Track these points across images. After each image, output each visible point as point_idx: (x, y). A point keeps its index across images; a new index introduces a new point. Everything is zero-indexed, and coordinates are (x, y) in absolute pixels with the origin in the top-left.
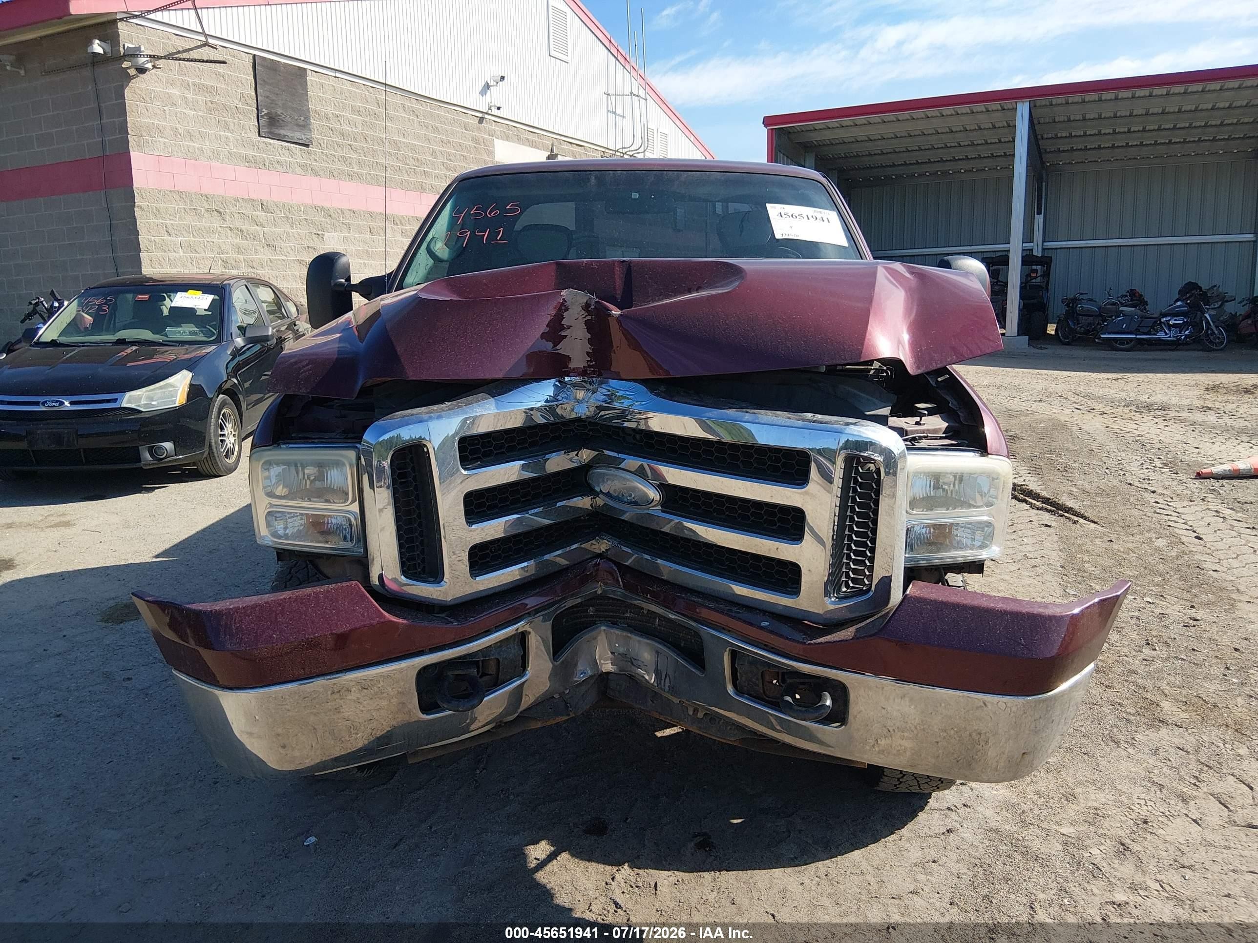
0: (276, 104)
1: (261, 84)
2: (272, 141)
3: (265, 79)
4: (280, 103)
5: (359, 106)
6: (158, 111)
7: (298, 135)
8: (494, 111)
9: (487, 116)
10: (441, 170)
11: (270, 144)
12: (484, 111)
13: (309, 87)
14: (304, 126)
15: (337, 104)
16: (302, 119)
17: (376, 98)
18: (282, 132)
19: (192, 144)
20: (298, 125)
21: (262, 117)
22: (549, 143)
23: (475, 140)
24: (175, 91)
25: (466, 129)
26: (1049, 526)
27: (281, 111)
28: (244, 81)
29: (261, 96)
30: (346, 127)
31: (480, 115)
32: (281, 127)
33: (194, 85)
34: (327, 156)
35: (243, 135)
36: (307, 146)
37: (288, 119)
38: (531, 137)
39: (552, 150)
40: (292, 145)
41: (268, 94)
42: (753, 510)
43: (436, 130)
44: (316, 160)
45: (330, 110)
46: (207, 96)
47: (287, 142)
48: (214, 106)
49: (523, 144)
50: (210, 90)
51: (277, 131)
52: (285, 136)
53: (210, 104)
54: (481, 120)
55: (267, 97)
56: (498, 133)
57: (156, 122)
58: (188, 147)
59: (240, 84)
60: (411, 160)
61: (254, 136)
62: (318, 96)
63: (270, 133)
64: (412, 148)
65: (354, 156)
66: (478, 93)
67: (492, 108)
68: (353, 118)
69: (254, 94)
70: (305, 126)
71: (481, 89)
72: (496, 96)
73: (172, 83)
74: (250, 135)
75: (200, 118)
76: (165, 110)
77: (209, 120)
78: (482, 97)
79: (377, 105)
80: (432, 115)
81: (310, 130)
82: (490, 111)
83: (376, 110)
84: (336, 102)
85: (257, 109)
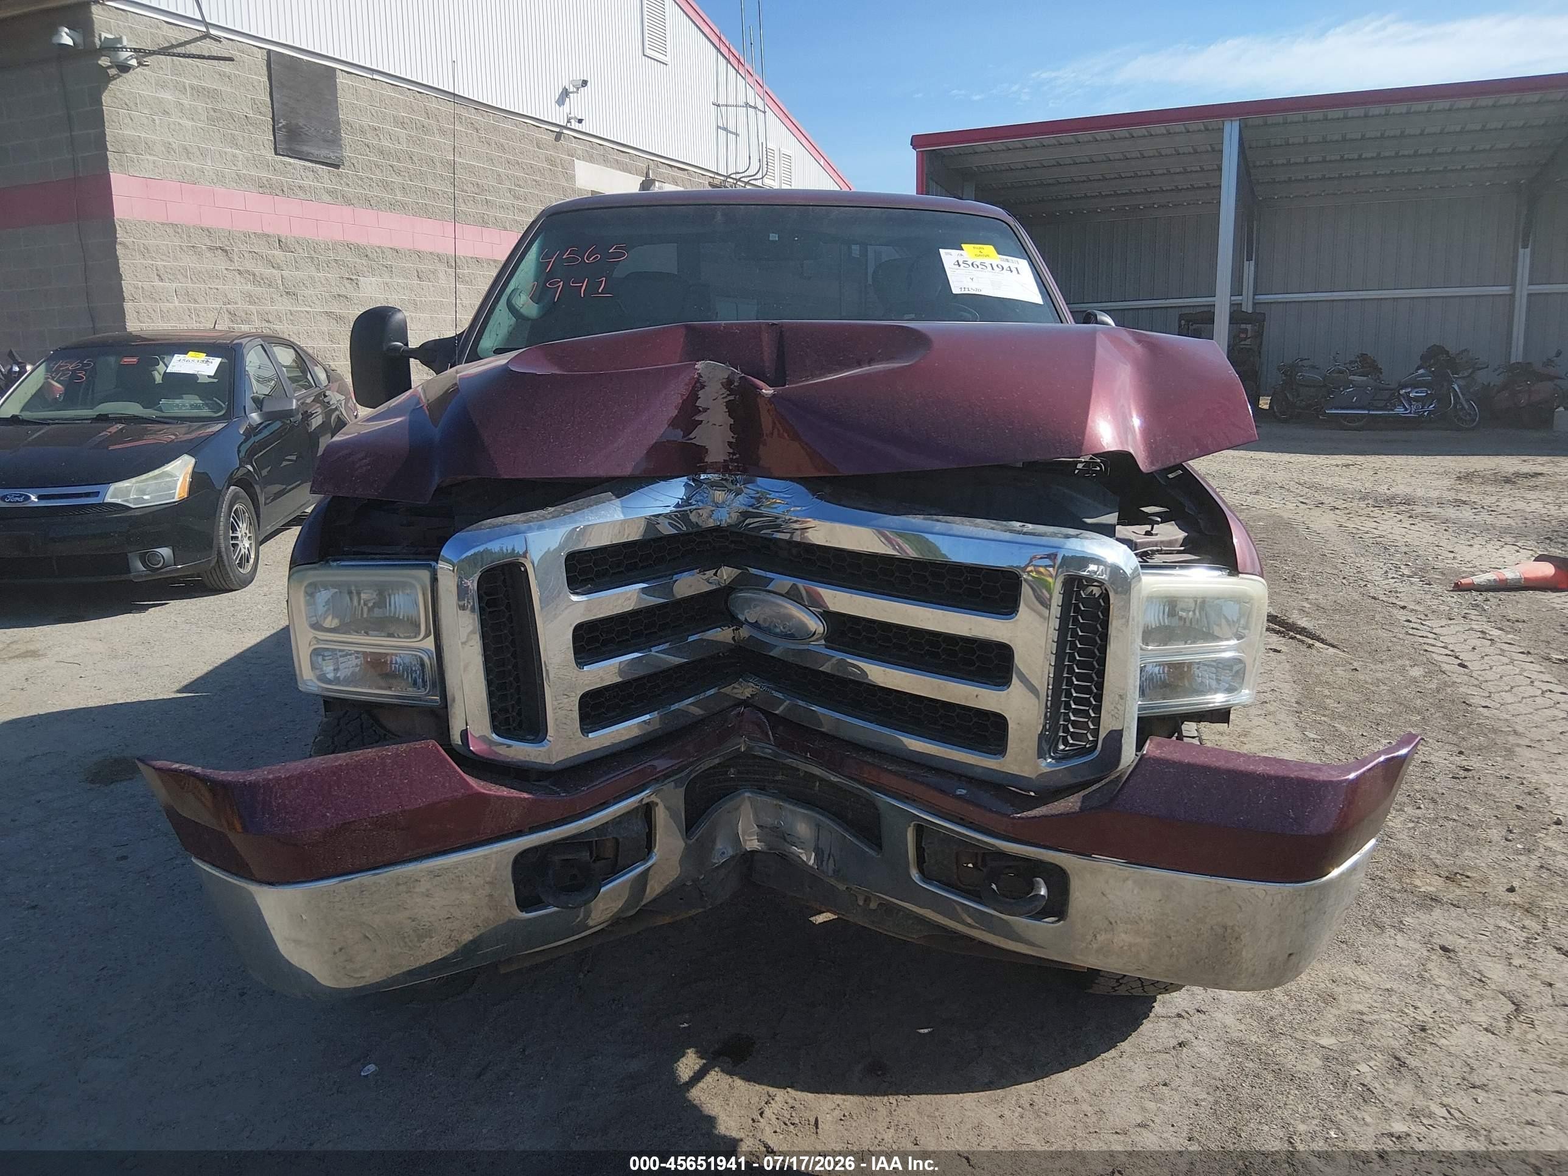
0: (297, 113)
1: (277, 88)
2: (292, 161)
3: (283, 81)
4: (302, 112)
5: (403, 117)
6: (146, 121)
7: (323, 153)
8: (575, 125)
9: (565, 131)
10: (508, 198)
11: (290, 164)
12: (562, 124)
13: (339, 92)
14: (332, 142)
15: (375, 114)
16: (331, 132)
17: (425, 106)
18: (305, 149)
19: (189, 163)
20: (326, 140)
21: (279, 129)
22: (645, 166)
23: (550, 161)
24: (167, 96)
25: (539, 147)
26: (1279, 652)
27: (304, 122)
28: (255, 83)
29: (278, 102)
30: (386, 143)
31: (557, 130)
32: (304, 142)
33: (192, 88)
34: (362, 179)
35: (255, 152)
36: (337, 167)
37: (312, 132)
38: (622, 158)
39: (647, 175)
40: (317, 166)
41: (286, 100)
42: (944, 646)
43: (502, 147)
44: (348, 185)
45: (366, 121)
46: (209, 102)
47: (311, 161)
48: (218, 115)
49: (611, 167)
50: (213, 95)
51: (298, 148)
52: (308, 154)
53: (212, 113)
54: (558, 136)
55: (286, 104)
56: (579, 152)
57: (143, 135)
58: (185, 167)
59: (251, 88)
60: (469, 185)
61: (269, 154)
62: (350, 103)
63: (290, 149)
64: (471, 170)
65: (398, 180)
66: (554, 101)
67: (572, 121)
68: (396, 132)
69: (269, 99)
70: (334, 141)
71: (557, 96)
72: (576, 105)
73: (164, 86)
74: (264, 152)
75: (199, 130)
76: (154, 120)
77: (211, 133)
78: (560, 106)
79: (426, 116)
80: (496, 129)
81: (341, 147)
82: (569, 125)
83: (426, 122)
84: (373, 111)
85: (273, 119)
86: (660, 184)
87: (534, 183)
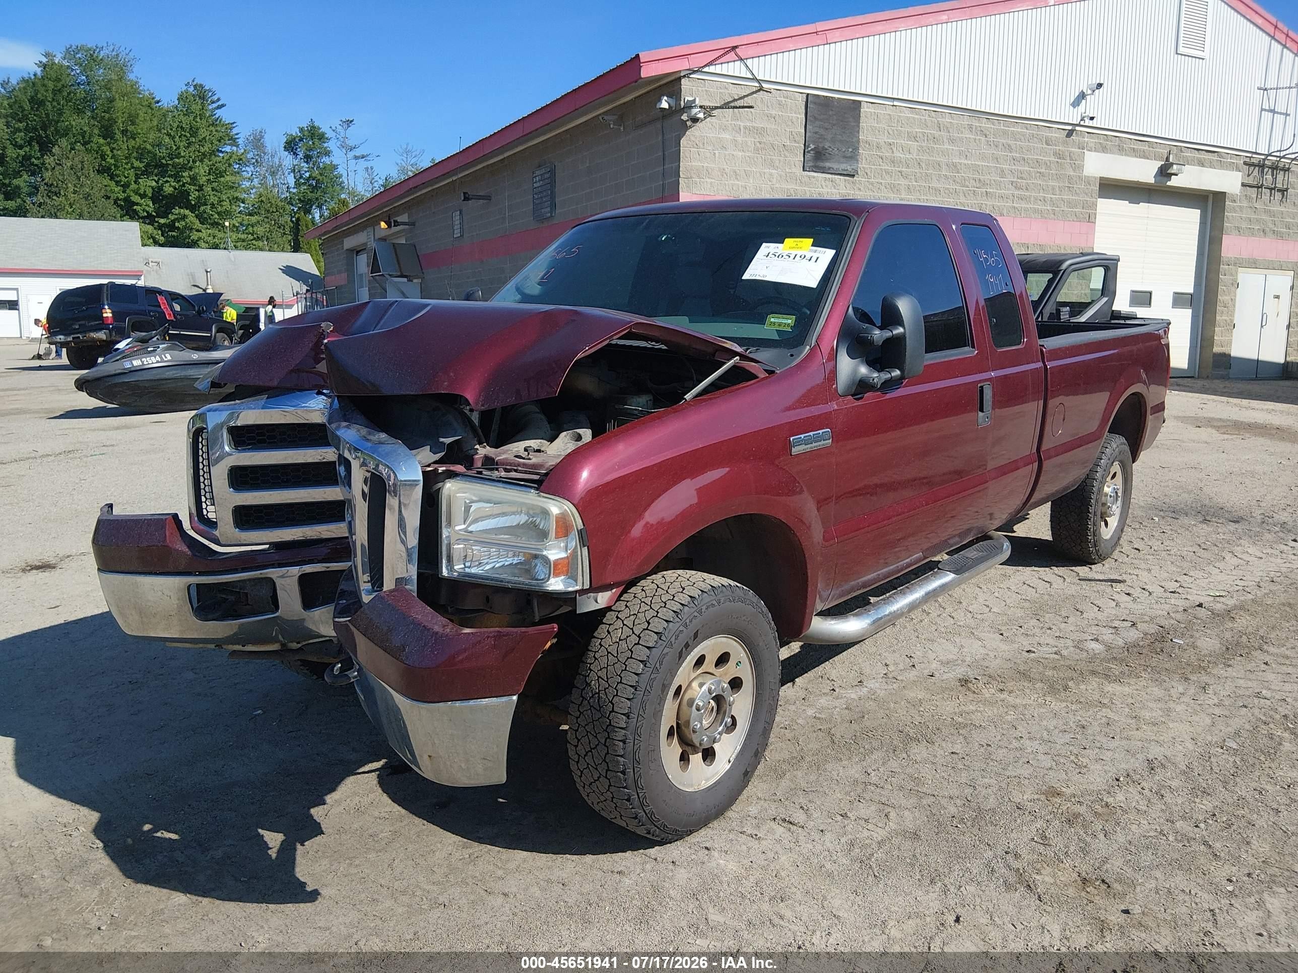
0: (825, 139)
1: (811, 121)
2: (815, 174)
3: (816, 115)
4: (829, 137)
5: (916, 132)
6: (708, 155)
7: (843, 166)
8: (1088, 122)
9: (1077, 128)
10: (1009, 189)
11: (814, 177)
12: (1075, 123)
13: (861, 118)
14: (851, 157)
15: (891, 133)
16: (850, 150)
17: (938, 121)
18: (827, 164)
19: (737, 182)
20: (845, 157)
21: (809, 152)
22: (1166, 152)
23: (1059, 155)
24: (726, 136)
25: (1047, 144)
27: (829, 145)
28: (794, 120)
29: (810, 132)
30: (898, 154)
31: (1070, 128)
32: (827, 160)
33: (745, 128)
34: (872, 184)
35: (787, 170)
36: (853, 176)
37: (836, 151)
38: (1136, 146)
39: (1167, 159)
40: (836, 176)
41: (817, 130)
43: (1010, 148)
44: (860, 189)
45: (883, 139)
46: (757, 137)
47: (832, 174)
48: (762, 145)
49: (1126, 155)
50: (760, 132)
51: (821, 164)
52: (829, 168)
53: (758, 144)
54: (1070, 133)
55: (816, 133)
56: (1092, 145)
57: (705, 165)
58: (733, 185)
59: (790, 123)
60: (971, 181)
61: (798, 170)
62: (871, 126)
63: (815, 167)
64: (975, 169)
65: (903, 182)
66: (1068, 104)
67: (1086, 119)
68: (908, 144)
69: (803, 131)
70: (853, 157)
71: (1072, 101)
72: (1089, 106)
73: (724, 129)
74: (794, 170)
75: (747, 158)
76: (715, 154)
77: (756, 159)
78: (1074, 107)
79: (938, 129)
80: (1005, 133)
81: (857, 161)
82: (1082, 123)
83: (937, 134)
84: (890, 131)
85: (805, 145)
86: (1179, 167)
87: (1038, 174)
